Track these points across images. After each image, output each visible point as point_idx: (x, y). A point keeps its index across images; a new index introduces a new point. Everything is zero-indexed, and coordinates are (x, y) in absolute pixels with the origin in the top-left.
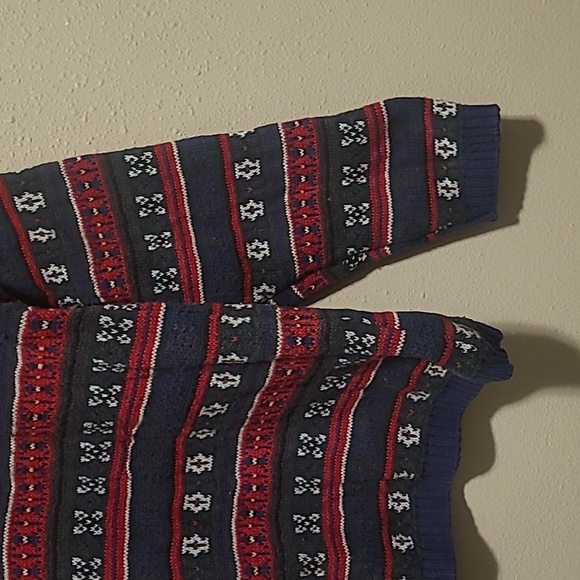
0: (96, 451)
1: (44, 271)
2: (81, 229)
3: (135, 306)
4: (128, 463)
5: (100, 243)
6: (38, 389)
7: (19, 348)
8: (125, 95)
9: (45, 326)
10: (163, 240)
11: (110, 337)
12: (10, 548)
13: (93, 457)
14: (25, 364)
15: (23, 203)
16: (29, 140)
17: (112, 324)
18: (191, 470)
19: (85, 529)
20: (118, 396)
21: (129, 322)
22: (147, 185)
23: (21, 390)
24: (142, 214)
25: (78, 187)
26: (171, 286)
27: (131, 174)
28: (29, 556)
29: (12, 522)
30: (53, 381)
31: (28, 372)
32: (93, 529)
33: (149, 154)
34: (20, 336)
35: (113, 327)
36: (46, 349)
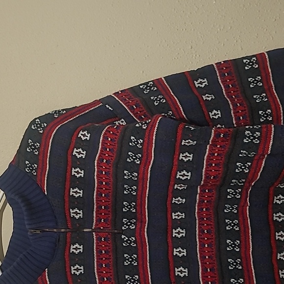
0: (234, 193)
1: (210, 113)
2: (225, 94)
3: (260, 126)
4: (248, 199)
5: (234, 100)
6: (213, 165)
7: (208, 146)
8: (241, 32)
9: (222, 136)
10: (263, 97)
11: (250, 140)
12: (199, 235)
13: (233, 196)
14: (209, 154)
15: (198, 84)
16: (198, 56)
17: (251, 134)
18: (276, 202)
19: (231, 227)
20: (249, 168)
21: (258, 133)
22: (253, 73)
23: (206, 165)
24: (251, 86)
25: (222, 75)
26: (268, 118)
27: (246, 68)
28: (208, 239)
29: (199, 224)
30: (221, 161)
31: (210, 157)
32: (235, 228)
33: (255, 58)
34: (210, 141)
35: (251, 136)
36: (220, 146)
